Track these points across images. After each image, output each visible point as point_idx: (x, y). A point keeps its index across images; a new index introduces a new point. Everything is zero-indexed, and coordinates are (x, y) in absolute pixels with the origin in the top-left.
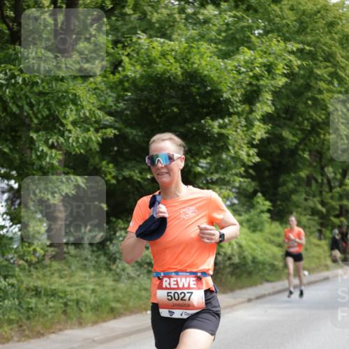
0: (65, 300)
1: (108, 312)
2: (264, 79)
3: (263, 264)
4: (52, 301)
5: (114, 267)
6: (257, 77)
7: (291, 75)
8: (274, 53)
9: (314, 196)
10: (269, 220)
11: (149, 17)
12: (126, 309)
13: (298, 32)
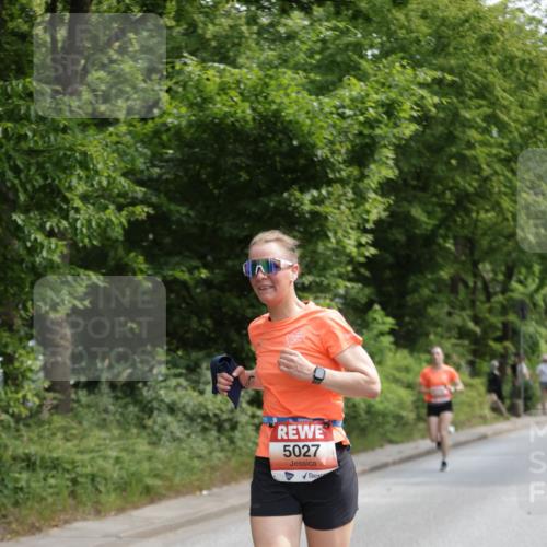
0: (74, 475)
1: (141, 494)
2: (382, 126)
3: (384, 415)
4: (53, 476)
5: (149, 423)
6: (370, 124)
7: (424, 119)
8: (397, 86)
9: (463, 309)
10: (393, 347)
11: (200, 31)
12: (169, 488)
13: (435, 52)
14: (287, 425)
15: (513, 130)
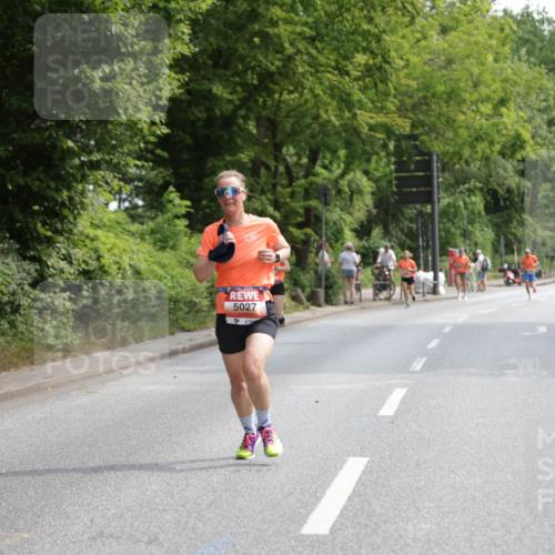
3: (176, 301)
10: (189, 231)
14: (236, 291)
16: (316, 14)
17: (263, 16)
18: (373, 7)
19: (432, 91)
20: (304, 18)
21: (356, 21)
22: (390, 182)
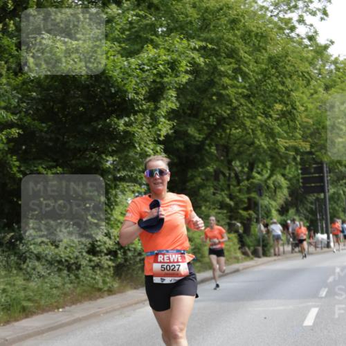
1: (20, 312)
2: (168, 76)
5: (25, 266)
6: (160, 75)
8: (177, 51)
9: (222, 190)
12: (38, 308)
13: (201, 29)
14: (164, 254)
15: (252, 77)
16: (249, 81)
17: (218, 84)
18: (284, 76)
19: (322, 125)
20: (243, 84)
21: (274, 84)
22: (298, 180)
